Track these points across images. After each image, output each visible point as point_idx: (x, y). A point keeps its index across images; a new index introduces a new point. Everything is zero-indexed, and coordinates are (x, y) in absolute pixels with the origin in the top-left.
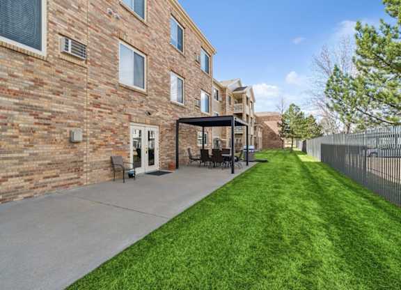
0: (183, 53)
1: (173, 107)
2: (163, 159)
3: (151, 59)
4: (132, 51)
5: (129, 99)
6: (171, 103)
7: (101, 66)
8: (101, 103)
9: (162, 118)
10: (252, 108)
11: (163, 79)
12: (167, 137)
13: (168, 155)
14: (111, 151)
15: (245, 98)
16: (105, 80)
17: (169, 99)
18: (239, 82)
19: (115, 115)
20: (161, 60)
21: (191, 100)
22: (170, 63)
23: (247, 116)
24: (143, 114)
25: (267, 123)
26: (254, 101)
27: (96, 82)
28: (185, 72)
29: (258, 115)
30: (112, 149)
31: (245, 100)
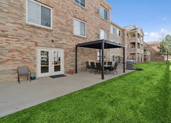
0: (85, 8)
1: (76, 38)
2: (68, 67)
3: (56, 10)
4: (39, 5)
5: (35, 33)
6: (74, 36)
7: (7, 12)
8: (8, 35)
9: (66, 44)
10: (143, 39)
11: (67, 22)
12: (70, 55)
13: (71, 65)
14: (18, 63)
15: (137, 34)
16: (12, 21)
17: (72, 33)
18: (134, 26)
19: (21, 42)
20: (65, 11)
21: (91, 34)
22: (73, 13)
23: (138, 43)
24: (48, 42)
25: (153, 47)
26: (144, 35)
27: (4, 22)
28: (86, 18)
29: (148, 44)
30: (19, 62)
31: (137, 35)
